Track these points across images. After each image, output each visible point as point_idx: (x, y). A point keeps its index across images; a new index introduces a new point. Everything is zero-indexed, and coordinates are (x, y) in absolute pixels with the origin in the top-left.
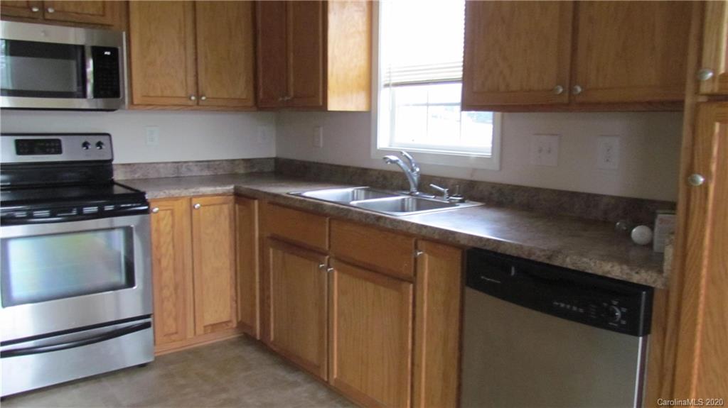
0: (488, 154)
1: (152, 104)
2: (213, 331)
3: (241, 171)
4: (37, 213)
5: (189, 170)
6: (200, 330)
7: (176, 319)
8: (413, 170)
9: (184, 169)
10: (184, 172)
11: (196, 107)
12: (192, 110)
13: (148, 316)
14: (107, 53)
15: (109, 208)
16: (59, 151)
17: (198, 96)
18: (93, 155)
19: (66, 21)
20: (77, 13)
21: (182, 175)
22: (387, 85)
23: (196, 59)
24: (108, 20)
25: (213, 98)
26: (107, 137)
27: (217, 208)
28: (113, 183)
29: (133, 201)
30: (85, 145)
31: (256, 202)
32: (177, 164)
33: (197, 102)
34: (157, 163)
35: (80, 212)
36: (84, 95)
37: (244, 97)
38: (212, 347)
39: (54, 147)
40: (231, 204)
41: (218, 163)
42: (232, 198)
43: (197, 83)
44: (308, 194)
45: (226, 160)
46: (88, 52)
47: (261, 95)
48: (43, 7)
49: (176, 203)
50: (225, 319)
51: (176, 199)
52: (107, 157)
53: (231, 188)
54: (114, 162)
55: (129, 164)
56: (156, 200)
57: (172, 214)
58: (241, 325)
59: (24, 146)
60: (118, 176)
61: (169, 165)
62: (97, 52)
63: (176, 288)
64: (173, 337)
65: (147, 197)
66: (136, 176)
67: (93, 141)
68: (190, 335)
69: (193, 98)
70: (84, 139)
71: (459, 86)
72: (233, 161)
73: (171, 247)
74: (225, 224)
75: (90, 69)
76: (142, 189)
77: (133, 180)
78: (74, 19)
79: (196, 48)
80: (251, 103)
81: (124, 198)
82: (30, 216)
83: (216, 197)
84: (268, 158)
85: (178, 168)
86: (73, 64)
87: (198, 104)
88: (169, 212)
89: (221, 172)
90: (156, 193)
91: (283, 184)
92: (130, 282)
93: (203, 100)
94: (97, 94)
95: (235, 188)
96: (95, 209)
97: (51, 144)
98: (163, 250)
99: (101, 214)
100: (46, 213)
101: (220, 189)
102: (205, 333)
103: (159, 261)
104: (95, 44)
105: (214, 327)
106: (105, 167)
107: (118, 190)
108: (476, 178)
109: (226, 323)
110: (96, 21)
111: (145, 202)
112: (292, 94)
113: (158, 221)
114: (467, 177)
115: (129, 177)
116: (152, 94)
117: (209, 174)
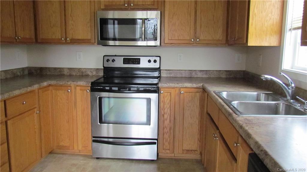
1: (173, 43)
2: (186, 153)
3: (224, 76)
4: (113, 88)
6: (181, 151)
7: (169, 143)
10: (194, 75)
11: (195, 44)
12: (192, 46)
13: (155, 139)
15: (141, 89)
16: (139, 63)
18: (152, 66)
19: (138, 9)
20: (143, 5)
21: (193, 77)
25: (204, 40)
26: (158, 58)
27: (193, 94)
32: (190, 71)
33: (195, 41)
34: (182, 70)
35: (130, 90)
37: (221, 39)
38: (187, 160)
39: (137, 61)
40: (201, 93)
41: (212, 72)
43: (196, 33)
45: (216, 71)
48: (129, 3)
51: (173, 88)
57: (171, 95)
59: (126, 61)
61: (187, 71)
69: (193, 40)
70: (149, 58)
73: (169, 110)
78: (141, 8)
80: (224, 42)
83: (193, 89)
84: (240, 71)
85: (191, 73)
88: (169, 93)
89: (212, 76)
91: (227, 86)
93: (198, 41)
98: (166, 111)
101: (195, 85)
102: (183, 153)
103: (163, 116)
105: (188, 151)
109: (195, 150)
110: (151, 8)
112: (237, 36)
113: (163, 97)
116: (173, 39)
117: (206, 77)
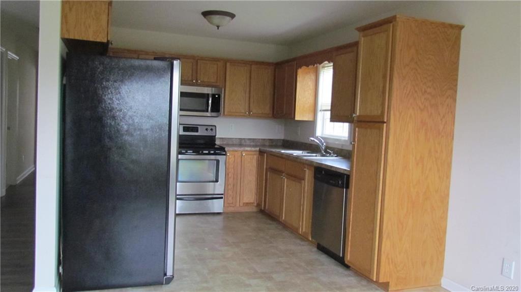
0: (347, 139)
1: (232, 115)
2: (246, 206)
4: (189, 152)
5: (245, 142)
6: (241, 205)
7: (232, 198)
8: (323, 144)
9: (243, 141)
11: (248, 117)
12: (246, 118)
13: (222, 194)
14: (217, 96)
15: (212, 152)
16: (197, 131)
17: (249, 113)
18: (209, 133)
19: (204, 85)
21: (242, 144)
22: (320, 111)
23: (250, 98)
24: (218, 84)
25: (256, 113)
26: (214, 127)
27: (252, 156)
28: (215, 144)
29: (221, 150)
30: (207, 129)
31: (265, 154)
32: (240, 139)
33: (249, 114)
34: (233, 138)
35: (202, 152)
36: (207, 111)
37: (268, 113)
40: (257, 155)
42: (258, 153)
43: (249, 107)
44: (283, 151)
46: (210, 96)
47: (275, 113)
48: (197, 80)
49: (236, 153)
50: (252, 202)
51: (236, 151)
52: (214, 135)
53: (258, 149)
54: (216, 137)
55: (222, 138)
56: (229, 151)
57: (234, 157)
58: (258, 205)
59: (186, 129)
60: (218, 142)
62: (213, 95)
63: (234, 185)
64: (231, 205)
65: (226, 149)
66: (225, 143)
67: (209, 128)
68: (238, 205)
69: (247, 113)
70: (207, 127)
71: (329, 112)
72: (264, 139)
73: (233, 169)
74: (255, 163)
75: (210, 102)
76: (224, 146)
77: (223, 144)
78: (207, 84)
79: (250, 94)
80: (271, 116)
81: (218, 149)
82: (187, 152)
83: (252, 152)
85: (240, 141)
86: (205, 100)
87: (249, 115)
90: (229, 148)
92: (217, 181)
93: (251, 114)
94: (212, 111)
95: (260, 149)
96: (207, 152)
97: (195, 129)
98: (230, 170)
99: (209, 154)
100: (191, 152)
101: (253, 149)
102: (243, 206)
103: (228, 174)
104: (213, 93)
105: (247, 204)
106: (213, 138)
107: (216, 146)
108: (344, 148)
109: (252, 203)
110: (214, 85)
111: (225, 151)
112: (285, 113)
113: (229, 159)
114: (340, 147)
115: (222, 143)
116: (232, 111)
117: (253, 144)
